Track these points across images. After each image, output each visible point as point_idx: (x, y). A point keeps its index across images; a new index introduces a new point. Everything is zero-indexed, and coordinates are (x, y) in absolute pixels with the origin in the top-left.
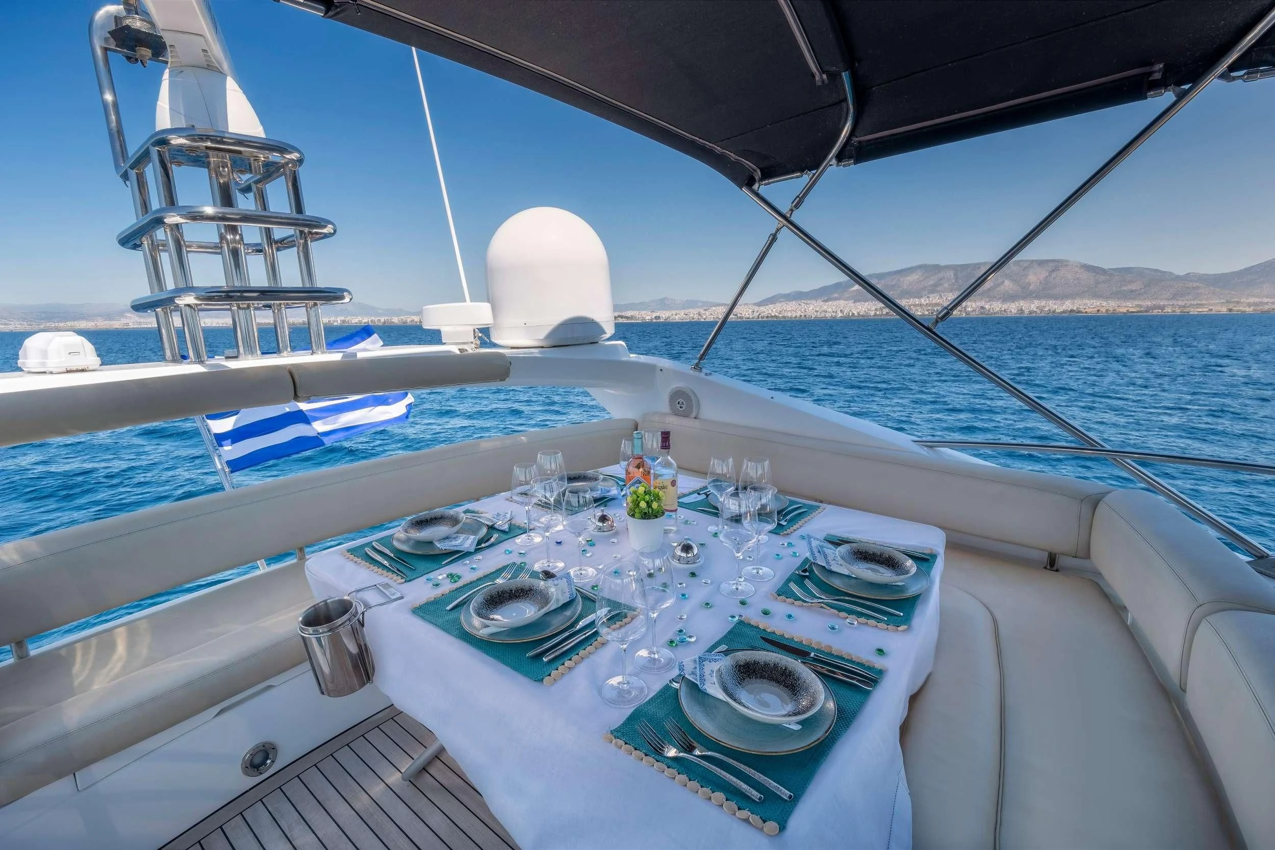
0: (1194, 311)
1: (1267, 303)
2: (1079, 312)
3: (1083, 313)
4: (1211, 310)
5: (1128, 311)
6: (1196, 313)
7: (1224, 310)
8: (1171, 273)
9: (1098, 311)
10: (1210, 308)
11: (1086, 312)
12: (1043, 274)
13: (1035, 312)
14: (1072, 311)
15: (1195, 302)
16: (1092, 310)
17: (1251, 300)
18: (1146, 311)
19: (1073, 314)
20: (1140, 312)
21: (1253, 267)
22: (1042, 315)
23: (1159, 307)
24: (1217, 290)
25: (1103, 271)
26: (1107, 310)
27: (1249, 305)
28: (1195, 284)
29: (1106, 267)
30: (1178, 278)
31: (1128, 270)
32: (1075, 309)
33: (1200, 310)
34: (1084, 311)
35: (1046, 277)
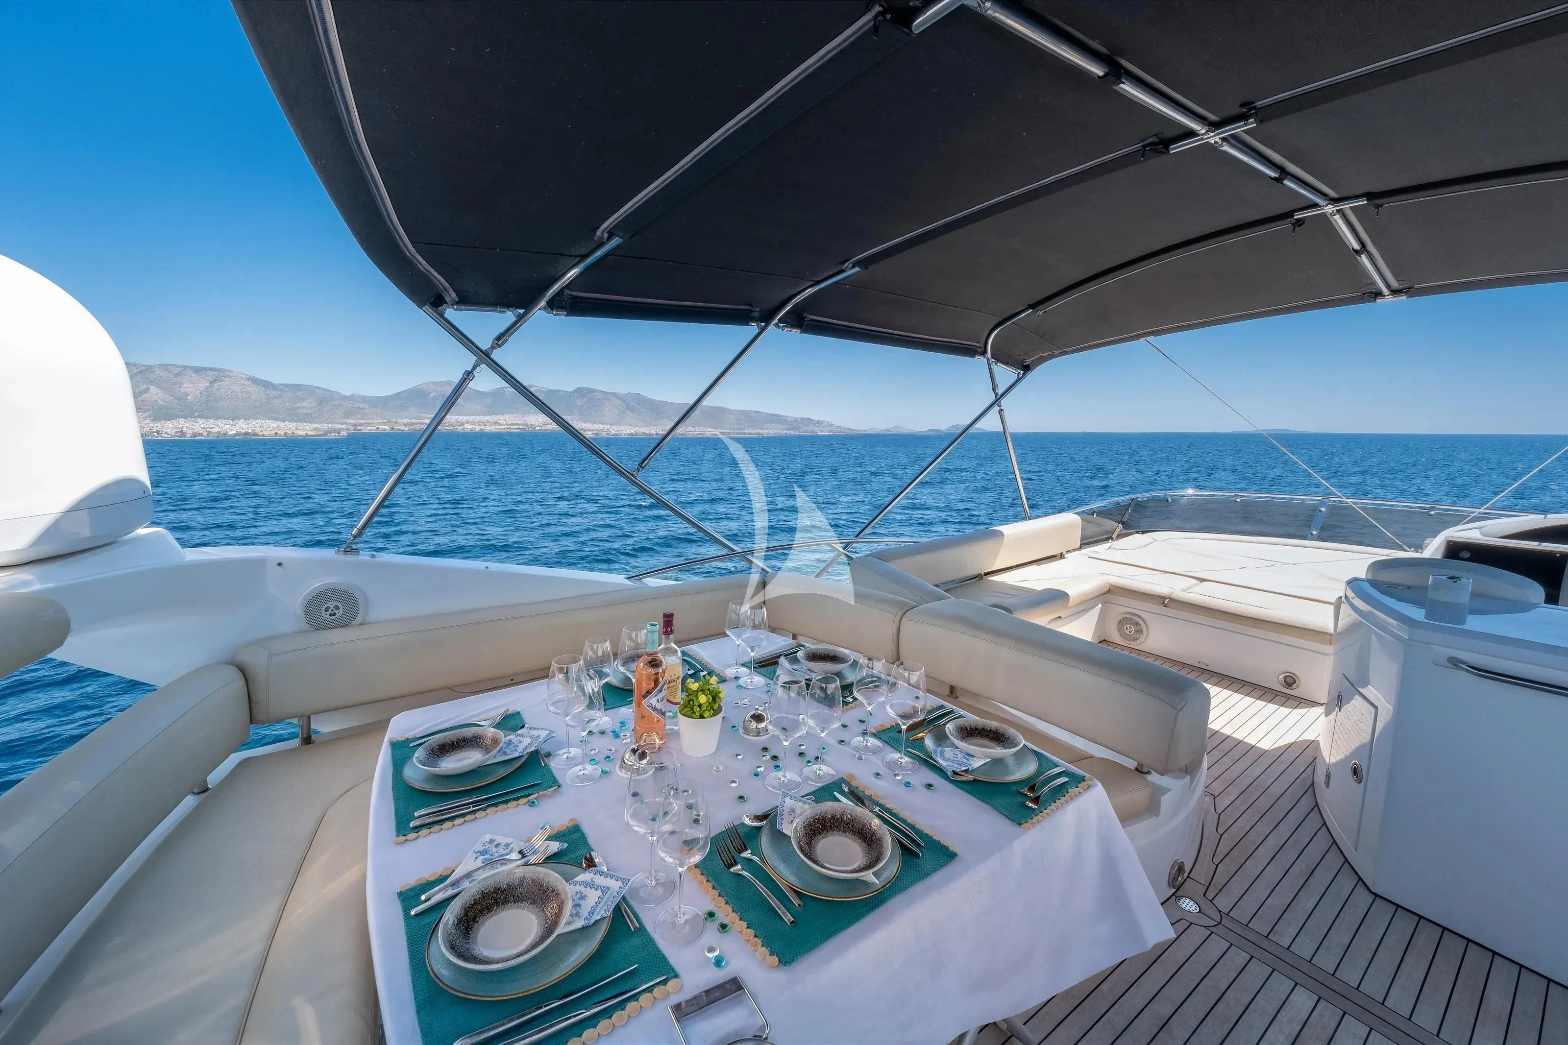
0: (366, 429)
1: (416, 423)
2: (255, 435)
3: (259, 436)
4: (378, 428)
5: (306, 434)
6: (367, 431)
7: (387, 428)
8: (338, 393)
9: (276, 434)
10: (377, 426)
11: (263, 435)
12: (203, 384)
13: (201, 434)
14: (247, 433)
15: (363, 421)
16: (269, 433)
17: (405, 421)
18: (324, 435)
19: (248, 437)
20: (318, 435)
21: (400, 393)
22: (211, 437)
23: (334, 431)
24: (379, 411)
25: (274, 387)
26: (285, 434)
27: (405, 425)
28: (361, 405)
29: (276, 382)
30: (345, 398)
31: (296, 387)
32: (250, 431)
33: (369, 428)
34: (261, 434)
35: (207, 388)
